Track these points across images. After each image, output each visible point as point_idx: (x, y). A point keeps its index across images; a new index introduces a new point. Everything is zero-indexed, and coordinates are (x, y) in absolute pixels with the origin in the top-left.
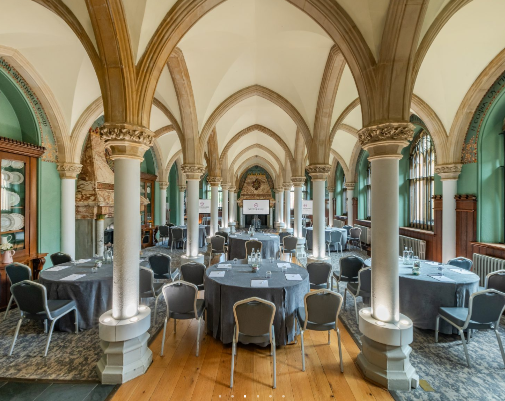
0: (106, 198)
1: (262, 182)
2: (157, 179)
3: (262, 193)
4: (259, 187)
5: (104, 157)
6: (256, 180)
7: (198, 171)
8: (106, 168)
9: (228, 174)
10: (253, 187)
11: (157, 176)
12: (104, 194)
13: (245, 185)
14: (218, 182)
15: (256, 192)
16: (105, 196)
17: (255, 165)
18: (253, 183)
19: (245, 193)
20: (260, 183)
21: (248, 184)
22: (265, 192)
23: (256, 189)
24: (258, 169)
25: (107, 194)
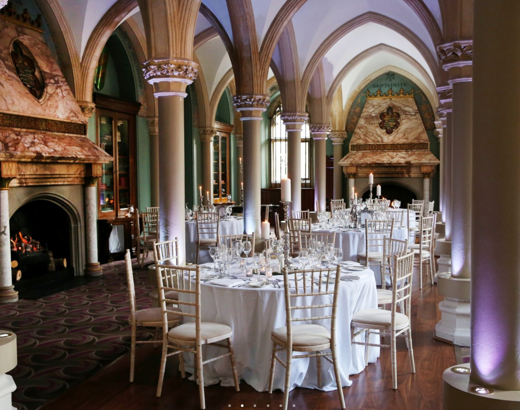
0: (10, 144)
1: (405, 112)
2: (142, 111)
3: (402, 141)
4: (397, 125)
5: (10, 59)
6: (390, 109)
7: (176, 74)
8: (14, 82)
9: (299, 92)
10: (382, 126)
11: (140, 105)
12: (6, 137)
13: (362, 122)
14: (257, 106)
15: (387, 139)
16: (8, 140)
17: (386, 71)
18: (382, 115)
19: (361, 142)
20: (398, 116)
21: (369, 118)
22: (411, 138)
23: (389, 132)
24: (394, 81)
25: (13, 136)
